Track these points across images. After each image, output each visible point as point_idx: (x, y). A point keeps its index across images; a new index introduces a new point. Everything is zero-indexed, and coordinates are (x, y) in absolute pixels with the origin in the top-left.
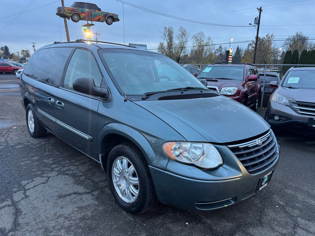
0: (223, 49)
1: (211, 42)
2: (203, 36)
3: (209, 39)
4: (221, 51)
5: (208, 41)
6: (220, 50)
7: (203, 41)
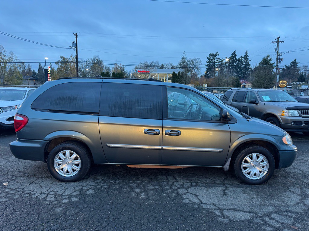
0: (26, 66)
1: (14, 57)
2: (4, 51)
3: (12, 54)
4: (25, 68)
5: (10, 56)
6: (23, 66)
7: (4, 56)
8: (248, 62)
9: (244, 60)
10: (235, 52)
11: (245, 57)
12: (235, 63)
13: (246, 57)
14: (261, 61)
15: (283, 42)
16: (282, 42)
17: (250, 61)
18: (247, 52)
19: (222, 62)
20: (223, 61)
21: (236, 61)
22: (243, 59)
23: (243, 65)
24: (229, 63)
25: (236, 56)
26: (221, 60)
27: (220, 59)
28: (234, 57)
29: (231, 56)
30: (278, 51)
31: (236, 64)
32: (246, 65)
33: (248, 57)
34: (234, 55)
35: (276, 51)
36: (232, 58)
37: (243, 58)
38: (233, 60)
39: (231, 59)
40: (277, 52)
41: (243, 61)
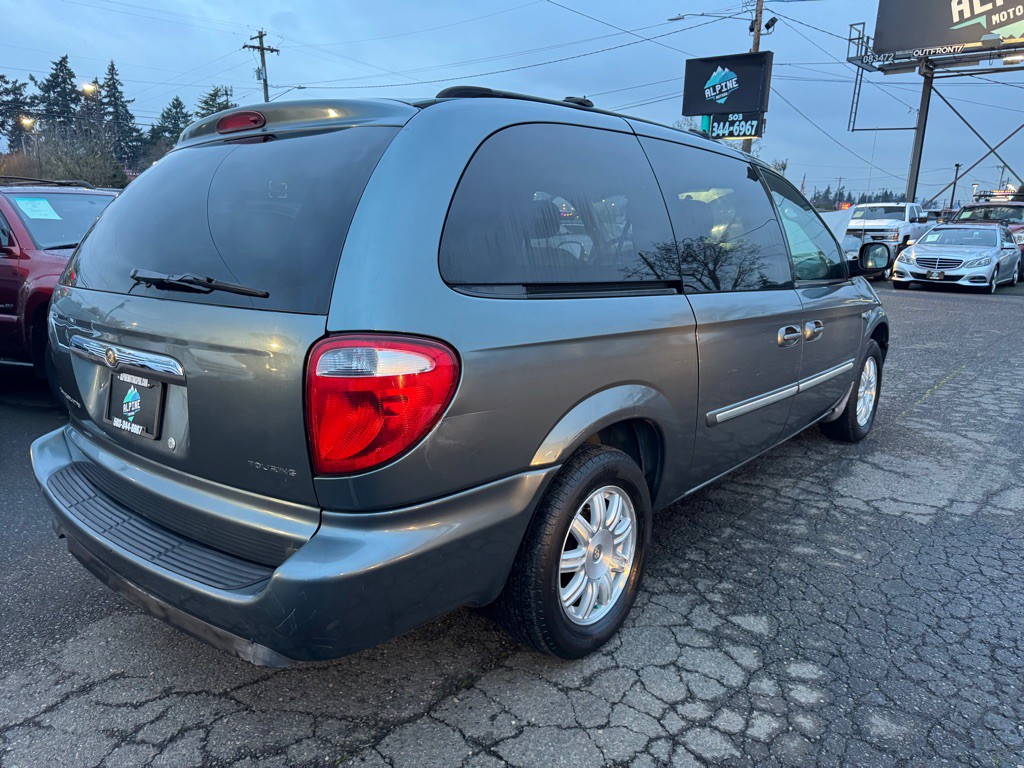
8: (124, 107)
9: (106, 97)
10: (64, 59)
11: (109, 86)
12: (73, 106)
13: (112, 85)
14: (169, 107)
15: (277, 51)
16: (272, 51)
17: (129, 102)
18: (112, 66)
19: (15, 94)
20: (19, 88)
21: (75, 98)
22: (104, 93)
23: (105, 114)
24: (49, 104)
25: (74, 76)
26: (9, 86)
27: (7, 83)
28: (64, 81)
29: (52, 75)
30: (265, 81)
31: (78, 109)
32: (116, 114)
33: (120, 88)
34: (62, 72)
35: (259, 78)
36: (58, 85)
37: (102, 87)
38: (64, 89)
39: (55, 87)
40: (262, 81)
41: (105, 100)
